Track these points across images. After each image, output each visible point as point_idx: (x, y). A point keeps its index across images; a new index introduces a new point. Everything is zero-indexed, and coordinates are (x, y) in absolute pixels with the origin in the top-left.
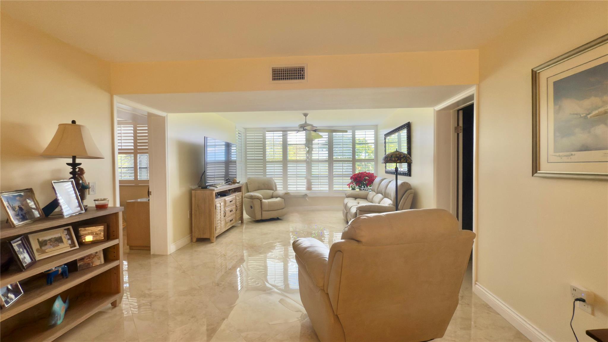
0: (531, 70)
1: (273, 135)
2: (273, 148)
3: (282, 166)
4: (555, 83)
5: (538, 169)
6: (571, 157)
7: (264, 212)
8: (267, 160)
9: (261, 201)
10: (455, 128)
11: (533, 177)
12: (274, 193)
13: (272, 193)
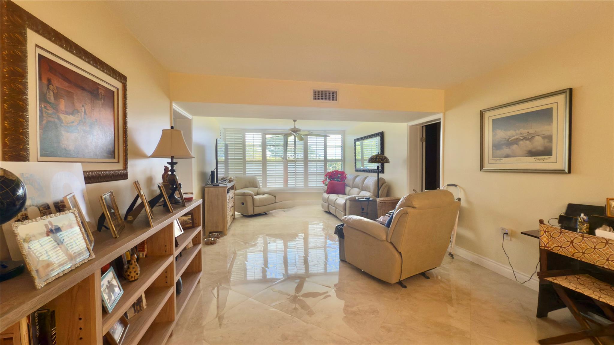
0: (480, 111)
1: (252, 136)
2: (253, 148)
3: (261, 165)
4: (493, 120)
5: (483, 167)
6: (501, 160)
7: (255, 208)
8: (247, 160)
9: (253, 197)
10: (421, 138)
11: (481, 172)
12: (259, 191)
13: (257, 191)
